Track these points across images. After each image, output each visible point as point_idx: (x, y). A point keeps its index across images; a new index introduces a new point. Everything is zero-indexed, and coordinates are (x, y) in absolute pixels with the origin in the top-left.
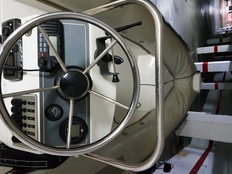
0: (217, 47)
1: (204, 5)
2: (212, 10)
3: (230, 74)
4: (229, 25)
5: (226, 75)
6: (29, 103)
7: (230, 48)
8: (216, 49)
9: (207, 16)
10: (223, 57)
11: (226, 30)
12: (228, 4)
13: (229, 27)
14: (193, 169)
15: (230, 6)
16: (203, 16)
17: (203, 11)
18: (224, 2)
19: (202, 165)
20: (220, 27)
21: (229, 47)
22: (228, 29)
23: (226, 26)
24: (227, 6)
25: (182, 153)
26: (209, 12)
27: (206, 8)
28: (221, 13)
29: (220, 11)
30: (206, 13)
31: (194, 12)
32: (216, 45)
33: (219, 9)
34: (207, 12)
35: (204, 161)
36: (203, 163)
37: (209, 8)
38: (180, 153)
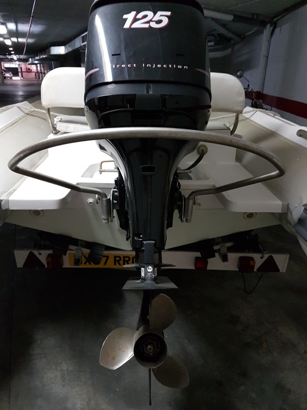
12: (8, 77)
24: (11, 79)
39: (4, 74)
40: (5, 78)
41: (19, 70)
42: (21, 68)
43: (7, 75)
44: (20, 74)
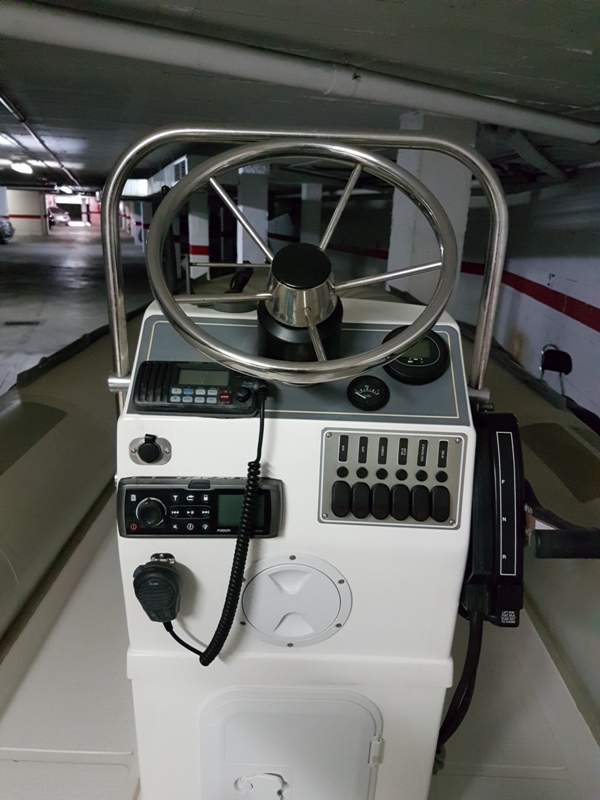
0: (194, 247)
1: (60, 279)
2: (74, 261)
3: (276, 222)
4: (128, 220)
5: (279, 232)
6: (343, 456)
7: (197, 212)
8: (199, 250)
9: (93, 273)
10: (222, 239)
11: (142, 227)
12: (61, 222)
13: (133, 221)
14: (561, 310)
15: (68, 218)
16: (92, 283)
17: (78, 284)
18: (55, 231)
19: (549, 287)
20: (131, 245)
21: (193, 214)
22: (138, 224)
23: (130, 229)
24: (67, 225)
25: (516, 347)
26: (80, 268)
27: (70, 276)
28: (87, 240)
29: (79, 243)
30: (83, 275)
31: (77, 305)
32: (187, 249)
33: (74, 245)
34: (80, 273)
35: (537, 284)
36: (542, 286)
37: (69, 268)
38: (515, 354)
39: (53, 218)
40: (52, 223)
41: (84, 210)
42: (88, 206)
43: (60, 218)
44: (84, 217)
